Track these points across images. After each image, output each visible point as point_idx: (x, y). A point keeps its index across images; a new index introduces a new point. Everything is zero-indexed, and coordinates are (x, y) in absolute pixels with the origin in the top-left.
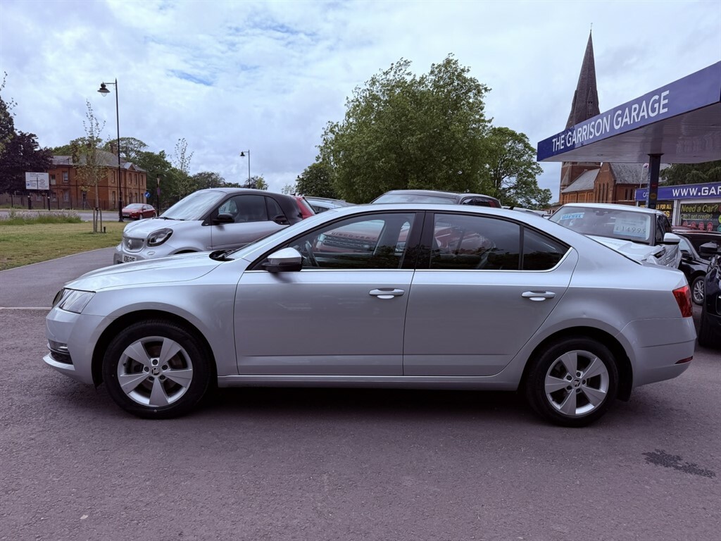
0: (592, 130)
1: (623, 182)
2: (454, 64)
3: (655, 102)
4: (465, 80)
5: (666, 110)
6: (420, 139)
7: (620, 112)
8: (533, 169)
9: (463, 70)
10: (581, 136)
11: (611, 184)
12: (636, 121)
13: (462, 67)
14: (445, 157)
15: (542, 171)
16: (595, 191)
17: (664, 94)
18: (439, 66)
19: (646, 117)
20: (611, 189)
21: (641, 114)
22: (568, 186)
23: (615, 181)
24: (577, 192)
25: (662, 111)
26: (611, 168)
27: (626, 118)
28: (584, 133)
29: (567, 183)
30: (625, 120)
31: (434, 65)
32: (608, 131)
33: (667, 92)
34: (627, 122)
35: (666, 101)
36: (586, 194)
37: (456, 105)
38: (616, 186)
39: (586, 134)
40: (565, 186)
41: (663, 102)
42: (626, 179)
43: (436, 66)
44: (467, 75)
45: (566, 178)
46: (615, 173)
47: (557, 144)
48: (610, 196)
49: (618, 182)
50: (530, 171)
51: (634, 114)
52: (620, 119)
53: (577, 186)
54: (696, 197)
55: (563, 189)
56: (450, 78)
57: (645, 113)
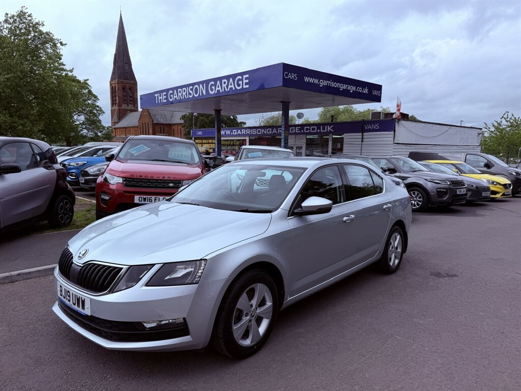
0: (191, 92)
1: (158, 122)
2: (29, 16)
3: (239, 80)
4: (41, 33)
5: (248, 86)
6: (7, 79)
7: (213, 83)
8: (97, 110)
9: (37, 24)
10: (182, 95)
11: (150, 123)
12: (226, 90)
13: (37, 21)
14: (33, 97)
15: (104, 113)
16: (139, 127)
17: (245, 76)
18: (13, 16)
19: (234, 89)
20: (151, 127)
21: (230, 87)
22: (117, 123)
23: (153, 121)
24: (125, 128)
25: (245, 87)
26: (149, 112)
27: (218, 87)
28: (184, 93)
29: (116, 121)
30: (217, 89)
31: (7, 14)
32: (205, 94)
33: (247, 76)
34: (219, 90)
35: (247, 81)
36: (132, 129)
37: (35, 53)
38: (154, 125)
39: (186, 94)
40: (115, 123)
41: (245, 81)
42: (159, 120)
43: (9, 16)
44: (44, 29)
45: (116, 117)
46: (152, 115)
47: (160, 98)
48: (151, 131)
49: (155, 122)
50: (95, 112)
51: (224, 85)
52: (213, 87)
53: (124, 123)
54: (230, 135)
55: (114, 125)
56: (25, 28)
57: (233, 86)
